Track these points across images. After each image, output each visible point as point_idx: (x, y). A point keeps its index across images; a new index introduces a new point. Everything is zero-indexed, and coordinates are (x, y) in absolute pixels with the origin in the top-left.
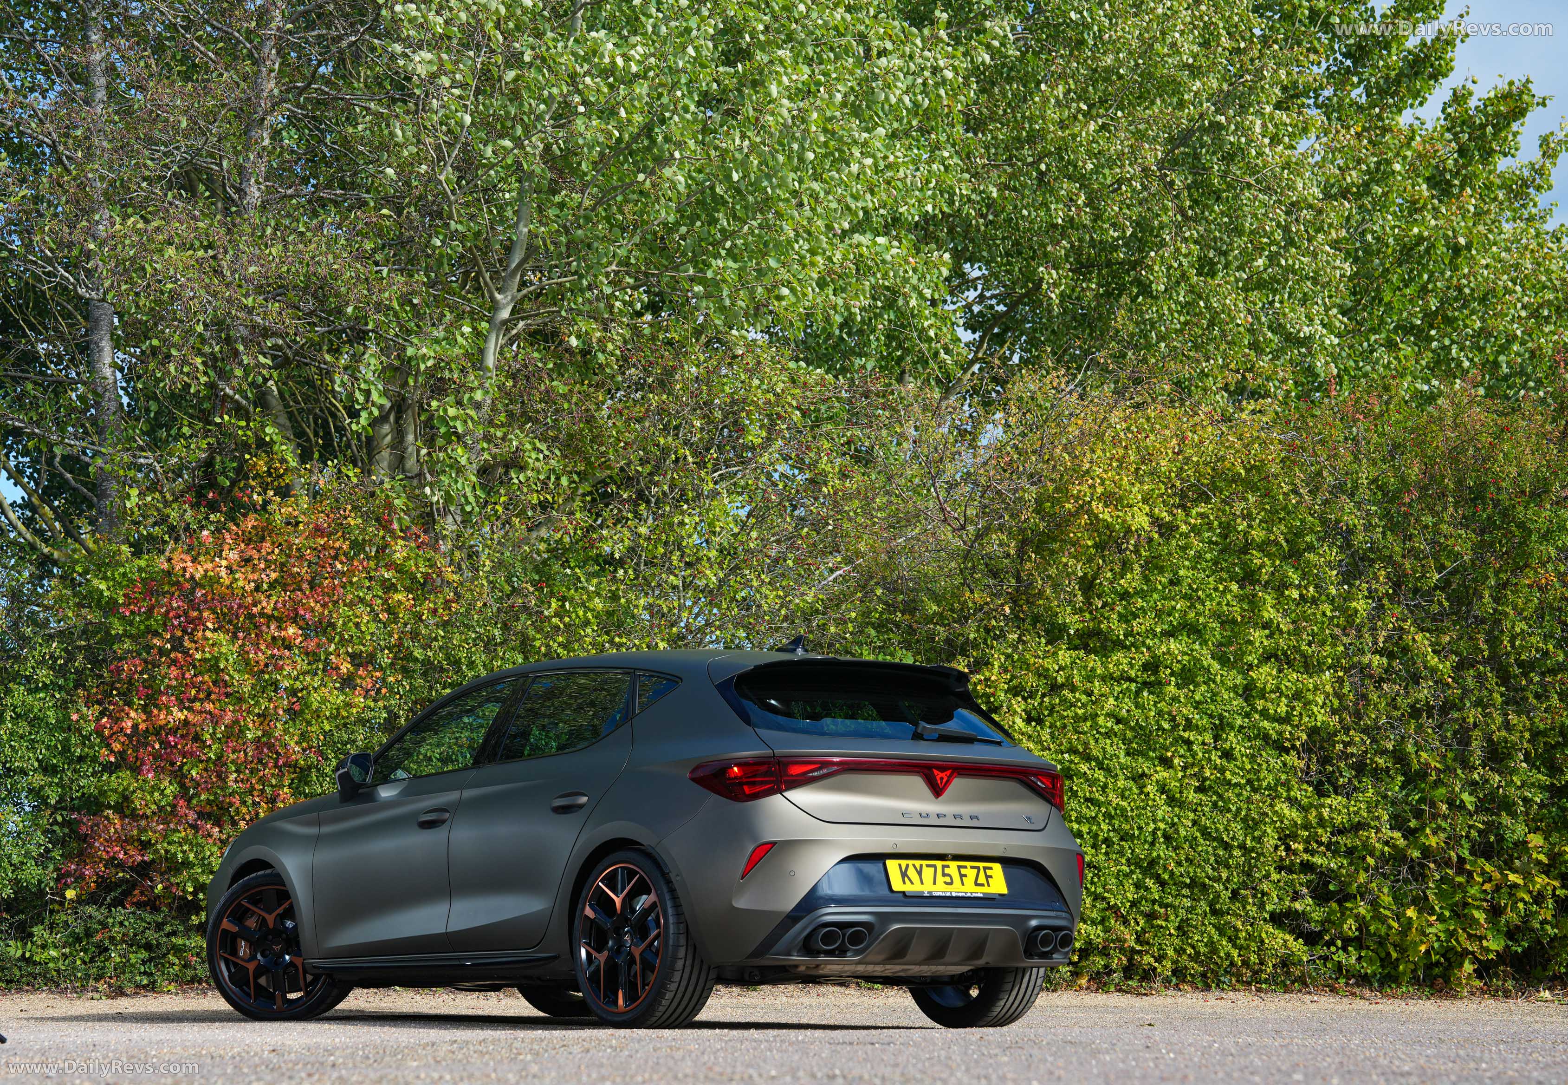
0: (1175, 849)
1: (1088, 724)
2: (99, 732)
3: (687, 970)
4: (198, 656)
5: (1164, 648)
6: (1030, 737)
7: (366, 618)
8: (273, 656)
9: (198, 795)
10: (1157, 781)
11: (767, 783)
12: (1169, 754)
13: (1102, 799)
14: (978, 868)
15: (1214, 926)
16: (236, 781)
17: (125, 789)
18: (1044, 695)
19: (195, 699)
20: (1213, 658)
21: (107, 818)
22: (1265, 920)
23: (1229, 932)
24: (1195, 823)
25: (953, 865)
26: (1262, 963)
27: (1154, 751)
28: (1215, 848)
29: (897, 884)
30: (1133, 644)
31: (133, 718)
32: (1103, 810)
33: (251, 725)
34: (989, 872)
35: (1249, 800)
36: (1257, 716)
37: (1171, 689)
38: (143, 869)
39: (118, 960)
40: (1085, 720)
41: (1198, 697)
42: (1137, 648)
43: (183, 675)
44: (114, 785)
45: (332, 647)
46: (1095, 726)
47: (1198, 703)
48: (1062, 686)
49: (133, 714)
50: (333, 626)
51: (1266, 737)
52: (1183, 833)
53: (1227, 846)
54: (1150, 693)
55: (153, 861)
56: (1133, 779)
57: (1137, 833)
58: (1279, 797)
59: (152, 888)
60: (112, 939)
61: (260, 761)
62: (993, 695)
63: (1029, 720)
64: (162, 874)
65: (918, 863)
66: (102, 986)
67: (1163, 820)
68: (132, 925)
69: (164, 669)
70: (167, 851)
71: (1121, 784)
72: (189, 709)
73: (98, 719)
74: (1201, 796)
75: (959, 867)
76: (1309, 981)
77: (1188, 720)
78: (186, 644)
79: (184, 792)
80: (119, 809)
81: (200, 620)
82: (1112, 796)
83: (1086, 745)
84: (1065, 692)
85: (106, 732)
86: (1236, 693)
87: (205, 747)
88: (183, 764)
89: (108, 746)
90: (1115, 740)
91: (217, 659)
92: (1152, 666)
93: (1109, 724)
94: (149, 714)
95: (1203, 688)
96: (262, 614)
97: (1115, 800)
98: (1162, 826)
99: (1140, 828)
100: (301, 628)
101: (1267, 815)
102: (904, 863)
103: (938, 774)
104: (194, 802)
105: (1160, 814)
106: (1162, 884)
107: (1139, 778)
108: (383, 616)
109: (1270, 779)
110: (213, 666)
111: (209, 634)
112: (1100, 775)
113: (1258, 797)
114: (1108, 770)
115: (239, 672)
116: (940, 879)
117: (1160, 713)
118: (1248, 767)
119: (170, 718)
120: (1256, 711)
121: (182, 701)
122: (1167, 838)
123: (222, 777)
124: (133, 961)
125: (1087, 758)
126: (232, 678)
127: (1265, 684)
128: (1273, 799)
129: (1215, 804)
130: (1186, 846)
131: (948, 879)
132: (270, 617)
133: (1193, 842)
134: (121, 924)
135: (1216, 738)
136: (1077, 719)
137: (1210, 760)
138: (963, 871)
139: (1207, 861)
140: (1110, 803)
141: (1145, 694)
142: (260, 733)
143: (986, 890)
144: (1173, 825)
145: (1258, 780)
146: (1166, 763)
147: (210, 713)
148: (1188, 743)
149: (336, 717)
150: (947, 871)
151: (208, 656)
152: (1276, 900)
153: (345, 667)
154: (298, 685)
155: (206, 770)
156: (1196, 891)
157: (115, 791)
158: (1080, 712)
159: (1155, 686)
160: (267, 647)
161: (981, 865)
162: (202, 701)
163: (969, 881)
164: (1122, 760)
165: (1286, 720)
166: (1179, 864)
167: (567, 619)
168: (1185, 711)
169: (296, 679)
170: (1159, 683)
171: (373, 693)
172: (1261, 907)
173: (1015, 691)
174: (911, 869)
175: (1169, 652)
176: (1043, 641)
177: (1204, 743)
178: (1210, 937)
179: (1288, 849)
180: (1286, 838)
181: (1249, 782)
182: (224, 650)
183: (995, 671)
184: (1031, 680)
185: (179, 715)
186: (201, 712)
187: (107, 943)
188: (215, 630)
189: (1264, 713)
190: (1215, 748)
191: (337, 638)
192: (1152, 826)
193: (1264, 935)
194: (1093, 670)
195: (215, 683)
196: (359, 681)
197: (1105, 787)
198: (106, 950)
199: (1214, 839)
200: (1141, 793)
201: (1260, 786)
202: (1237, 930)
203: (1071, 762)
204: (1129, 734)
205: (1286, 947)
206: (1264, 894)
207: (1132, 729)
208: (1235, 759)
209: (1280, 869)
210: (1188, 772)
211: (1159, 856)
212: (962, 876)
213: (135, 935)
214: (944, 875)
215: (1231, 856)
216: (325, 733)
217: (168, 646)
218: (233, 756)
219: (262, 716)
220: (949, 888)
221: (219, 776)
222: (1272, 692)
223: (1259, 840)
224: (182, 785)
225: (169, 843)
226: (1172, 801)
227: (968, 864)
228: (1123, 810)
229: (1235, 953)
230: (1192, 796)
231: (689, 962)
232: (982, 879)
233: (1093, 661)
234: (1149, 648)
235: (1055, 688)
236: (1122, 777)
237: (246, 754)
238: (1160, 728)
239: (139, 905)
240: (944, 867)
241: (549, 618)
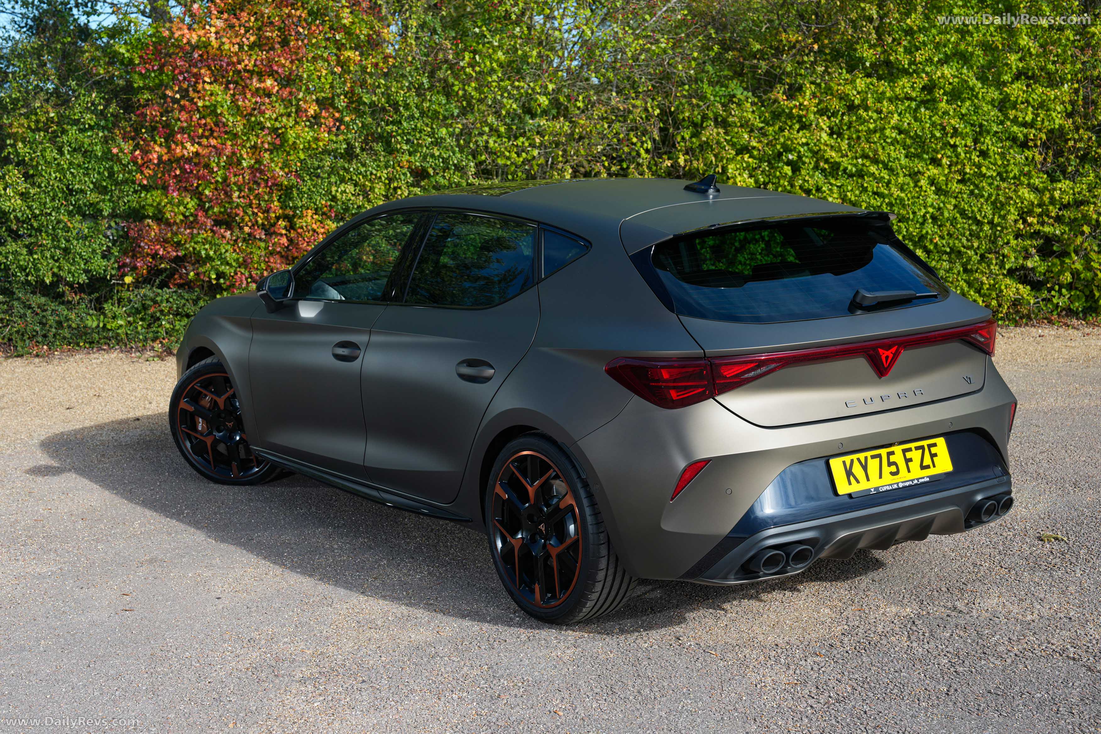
0: (940, 226)
1: (878, 135)
2: (134, 160)
3: (610, 579)
4: (200, 104)
5: (939, 74)
6: (832, 147)
7: (324, 72)
8: (256, 102)
9: (211, 208)
10: (929, 177)
11: (697, 387)
12: (939, 156)
13: (886, 192)
14: (922, 448)
15: (965, 281)
16: (239, 197)
17: (159, 204)
18: (843, 114)
19: (202, 136)
20: (977, 79)
21: (148, 225)
22: (1003, 274)
23: (976, 285)
24: (955, 206)
25: (898, 449)
26: (1000, 305)
27: (927, 153)
28: (969, 225)
29: (843, 488)
30: (914, 71)
31: (157, 151)
32: (887, 200)
33: (245, 156)
34: (934, 450)
35: (998, 188)
36: (1009, 123)
37: (943, 105)
38: (179, 260)
39: (168, 326)
40: (875, 131)
41: (964, 111)
42: (918, 74)
43: (191, 117)
44: (150, 201)
45: (301, 95)
46: (884, 137)
47: (963, 115)
48: (858, 107)
49: (157, 148)
50: (301, 78)
51: (1014, 139)
52: (946, 214)
53: (979, 223)
54: (927, 109)
55: (185, 255)
56: (910, 175)
57: (911, 216)
58: (1022, 184)
59: (188, 274)
60: (161, 311)
61: (256, 182)
62: (805, 116)
63: (831, 135)
64: (193, 264)
65: (862, 456)
66: (157, 346)
67: (932, 206)
68: (176, 302)
69: (176, 114)
70: (194, 249)
71: (901, 180)
72: (199, 144)
73: (132, 152)
74: (961, 186)
75: (904, 451)
76: (1033, 316)
77: (955, 130)
78: (191, 94)
79: (201, 206)
80: (155, 218)
81: (198, 76)
82: (894, 189)
83: (876, 152)
84: (861, 111)
85: (140, 161)
86: (994, 106)
87: (213, 172)
88: (199, 185)
89: (142, 173)
90: (898, 147)
91: (215, 106)
92: (929, 88)
93: (894, 135)
94: (169, 148)
95: (968, 103)
96: (246, 71)
97: (896, 192)
98: (931, 210)
99: (914, 213)
100: (276, 80)
101: (1012, 198)
102: (848, 459)
103: (884, 354)
104: (210, 212)
105: (929, 201)
106: (928, 252)
107: (915, 175)
108: (338, 70)
109: (1016, 171)
110: (212, 110)
111: (207, 87)
112: (885, 174)
113: (1005, 185)
114: (891, 170)
115: (233, 115)
116: (887, 470)
117: (934, 124)
118: (1000, 162)
119: (185, 152)
120: (1009, 119)
121: (194, 140)
122: (934, 218)
123: (229, 195)
124: (177, 327)
125: (875, 161)
126: (228, 120)
127: (1017, 98)
128: (1017, 186)
129: (972, 192)
130: (948, 225)
131: (893, 469)
132: (251, 72)
133: (953, 221)
134: (168, 301)
135: (976, 141)
136: (869, 132)
137: (970, 159)
138: (909, 455)
139: (963, 235)
140: (892, 195)
141: (923, 110)
142: (253, 162)
143: (932, 472)
144: (939, 209)
145: (1007, 172)
146: (936, 162)
147: (214, 147)
148: (954, 146)
149: (308, 149)
150: (892, 458)
151: (207, 103)
152: (1013, 259)
153: (313, 109)
154: (278, 125)
155: (216, 189)
156: (953, 256)
157: (152, 205)
158: (872, 126)
159: (930, 103)
160: (253, 95)
161: (925, 443)
162: (207, 138)
163: (915, 465)
164: (903, 162)
165: (1031, 125)
166: (942, 237)
167: (477, 69)
168: (952, 122)
169: (276, 120)
170: (934, 100)
171: (334, 129)
172: (1002, 266)
173: (821, 112)
174: (856, 463)
175: (943, 76)
176: (844, 71)
177: (966, 146)
178: (962, 289)
179: (1025, 221)
180: (1023, 215)
181: (999, 174)
182: (219, 99)
183: (807, 97)
184: (835, 104)
185: (192, 148)
186: (208, 147)
187: (158, 314)
188: (211, 83)
189: (1015, 121)
190: (975, 149)
191: (304, 88)
192: (923, 211)
193: (1003, 287)
194: (883, 93)
195: (216, 124)
196: (323, 121)
197: (889, 182)
198: (159, 319)
199: (969, 218)
200: (916, 186)
201: (1008, 177)
202: (982, 283)
203: (863, 165)
204: (908, 141)
205: (1018, 294)
206: (1004, 256)
207: (911, 138)
208: (990, 157)
209: (1016, 237)
210: (953, 169)
211: (927, 233)
212: (908, 461)
213: (178, 308)
214: (890, 464)
215: (981, 230)
216: (301, 161)
217: (178, 96)
218: (233, 179)
219: (254, 147)
220: (896, 479)
221: (226, 193)
222: (1022, 103)
223: (1004, 217)
224: (200, 199)
225: (196, 243)
226: (939, 191)
227: (912, 445)
228: (902, 200)
229: (980, 301)
230: (955, 187)
231: (611, 571)
232: (927, 461)
233: (883, 86)
234: (927, 74)
235: (851, 108)
236: (901, 175)
237: (244, 178)
238: (933, 136)
239: (180, 286)
240: (890, 454)
241: (463, 68)
